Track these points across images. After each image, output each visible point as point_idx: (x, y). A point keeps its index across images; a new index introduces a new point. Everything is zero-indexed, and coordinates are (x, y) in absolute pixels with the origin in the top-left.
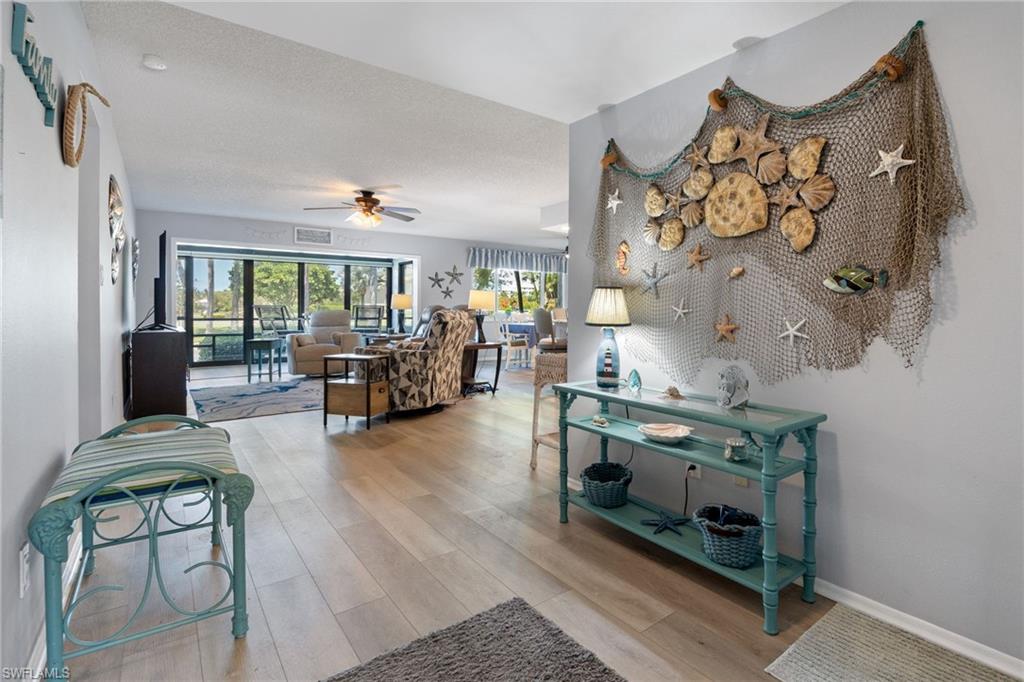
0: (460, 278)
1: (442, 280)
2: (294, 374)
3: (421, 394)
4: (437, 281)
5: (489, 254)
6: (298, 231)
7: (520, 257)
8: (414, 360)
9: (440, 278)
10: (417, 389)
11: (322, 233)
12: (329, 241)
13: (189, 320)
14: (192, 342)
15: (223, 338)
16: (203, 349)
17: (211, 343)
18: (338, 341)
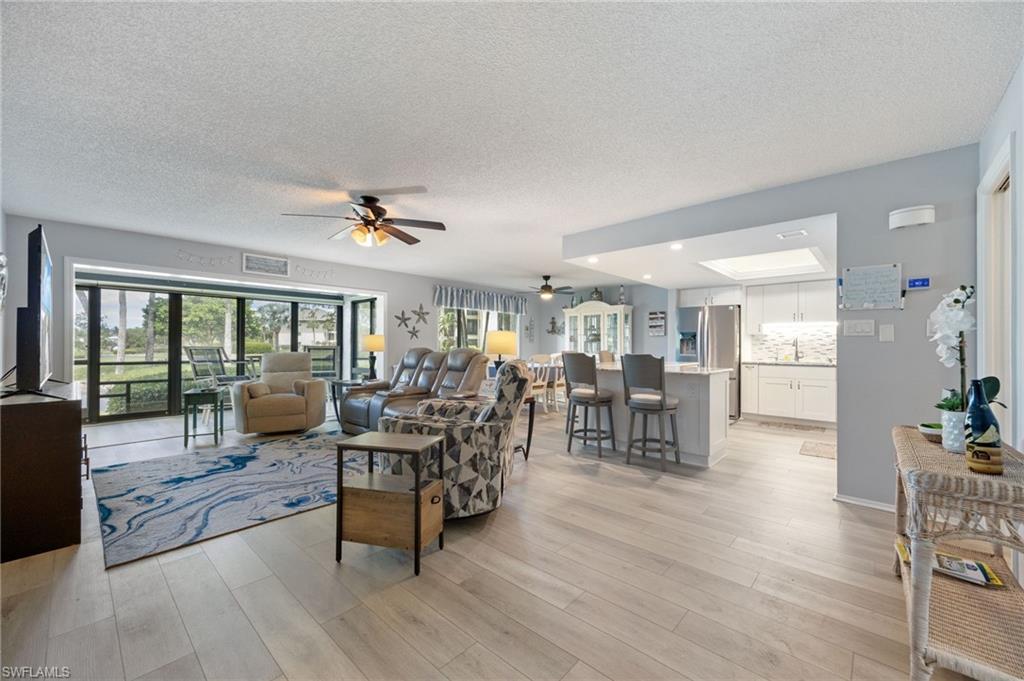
0: (426, 317)
1: (409, 319)
2: (245, 433)
3: (490, 488)
4: (403, 320)
5: (455, 294)
6: (247, 257)
7: (482, 296)
8: (482, 438)
9: (406, 316)
10: (486, 483)
11: (277, 261)
12: (285, 272)
13: (94, 364)
14: (98, 391)
15: (141, 385)
16: (113, 399)
17: (124, 392)
18: (301, 390)
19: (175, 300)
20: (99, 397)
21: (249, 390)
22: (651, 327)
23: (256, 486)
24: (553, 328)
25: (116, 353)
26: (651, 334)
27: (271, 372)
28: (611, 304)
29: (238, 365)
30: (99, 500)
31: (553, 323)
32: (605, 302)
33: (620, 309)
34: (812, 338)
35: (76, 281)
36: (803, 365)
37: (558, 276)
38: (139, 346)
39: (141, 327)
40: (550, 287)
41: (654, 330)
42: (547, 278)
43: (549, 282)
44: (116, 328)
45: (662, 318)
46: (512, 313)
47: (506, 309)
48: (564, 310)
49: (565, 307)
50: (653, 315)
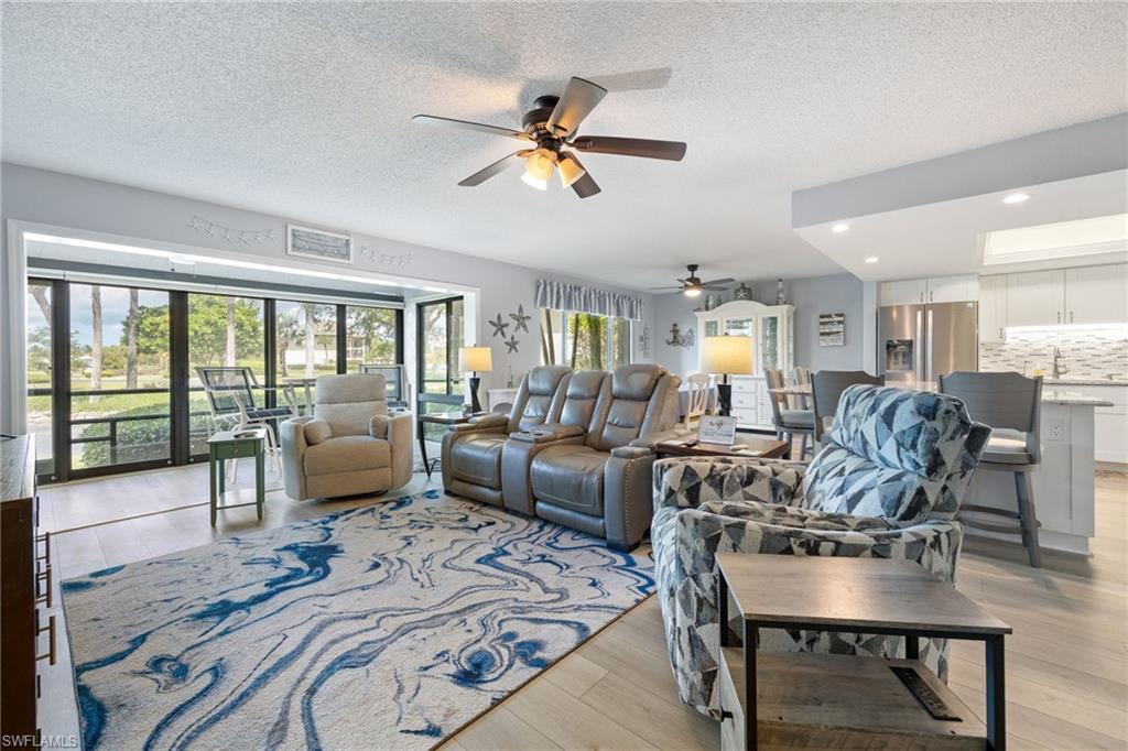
0: (527, 322)
1: (506, 325)
4: (500, 327)
6: (293, 230)
9: (503, 322)
11: (336, 239)
12: (347, 256)
13: (62, 395)
14: (69, 434)
15: (131, 422)
16: (90, 444)
17: (107, 433)
18: (383, 432)
19: (179, 300)
20: (70, 442)
21: (305, 433)
22: (822, 334)
23: (371, 622)
24: (675, 338)
25: (88, 376)
26: (823, 344)
27: (329, 403)
28: (768, 305)
29: (267, 392)
30: (79, 671)
31: (675, 331)
32: (757, 301)
33: (781, 312)
34: (1078, 346)
35: (27, 271)
36: (1064, 384)
37: (707, 265)
38: (115, 367)
39: (118, 344)
40: (698, 280)
41: (826, 337)
42: (693, 268)
43: (697, 274)
44: (87, 346)
45: (839, 322)
46: (626, 318)
47: (619, 313)
48: (696, 313)
49: (699, 309)
50: (825, 318)
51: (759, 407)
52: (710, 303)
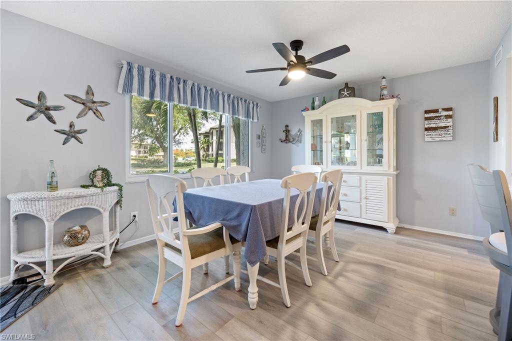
22: (427, 129)
24: (287, 136)
26: (428, 139)
28: (372, 100)
31: (287, 131)
32: (361, 98)
33: (387, 106)
41: (432, 133)
45: (447, 117)
46: (242, 118)
47: (234, 112)
48: (304, 113)
49: (306, 109)
50: (431, 114)
51: (364, 201)
52: (316, 103)
